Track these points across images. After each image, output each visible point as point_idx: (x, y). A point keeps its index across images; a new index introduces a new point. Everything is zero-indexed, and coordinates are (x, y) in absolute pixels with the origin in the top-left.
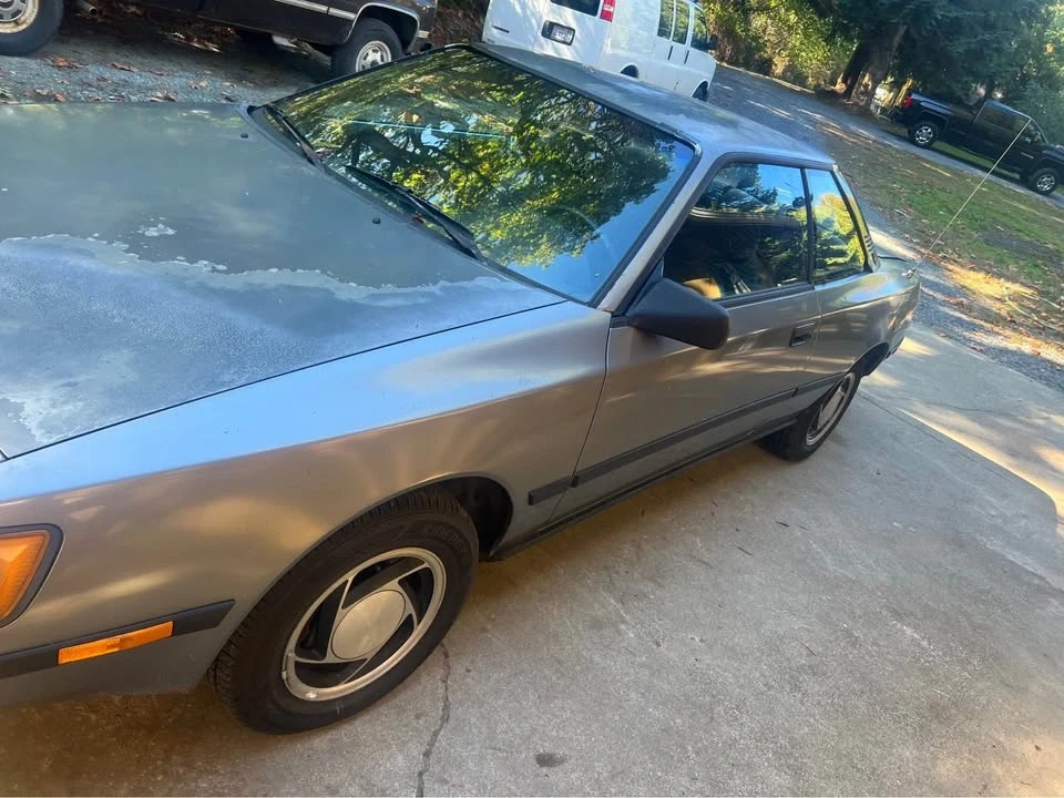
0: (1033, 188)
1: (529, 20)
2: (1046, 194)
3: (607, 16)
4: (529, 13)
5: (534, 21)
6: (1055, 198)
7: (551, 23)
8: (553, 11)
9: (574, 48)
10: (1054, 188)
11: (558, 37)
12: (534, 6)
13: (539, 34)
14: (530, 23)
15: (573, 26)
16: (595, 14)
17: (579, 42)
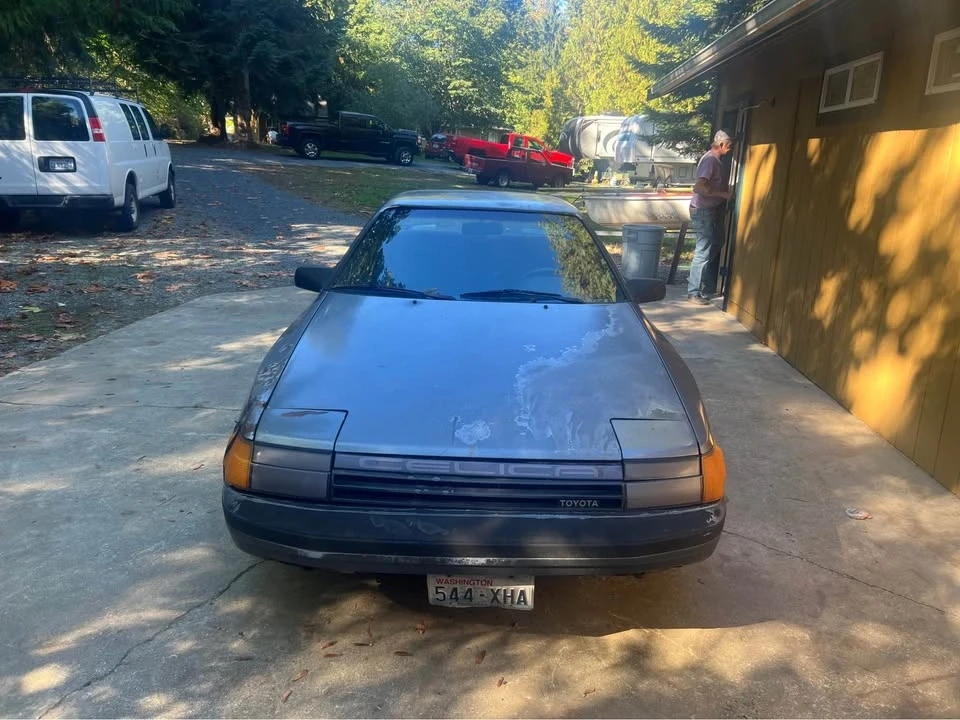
0: (399, 163)
1: (20, 162)
2: (409, 165)
3: (99, 138)
4: (15, 155)
5: (26, 162)
6: (415, 166)
7: (45, 158)
8: (43, 147)
9: (81, 173)
10: (412, 160)
11: (57, 168)
12: (19, 148)
13: (37, 171)
14: (23, 164)
15: (70, 154)
16: (88, 139)
17: (84, 166)
